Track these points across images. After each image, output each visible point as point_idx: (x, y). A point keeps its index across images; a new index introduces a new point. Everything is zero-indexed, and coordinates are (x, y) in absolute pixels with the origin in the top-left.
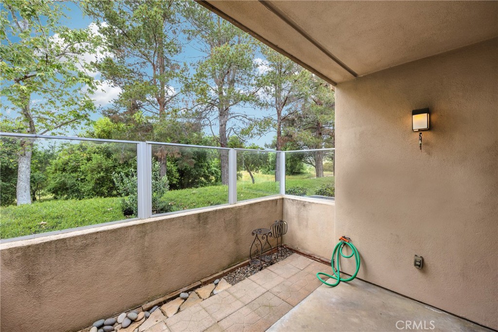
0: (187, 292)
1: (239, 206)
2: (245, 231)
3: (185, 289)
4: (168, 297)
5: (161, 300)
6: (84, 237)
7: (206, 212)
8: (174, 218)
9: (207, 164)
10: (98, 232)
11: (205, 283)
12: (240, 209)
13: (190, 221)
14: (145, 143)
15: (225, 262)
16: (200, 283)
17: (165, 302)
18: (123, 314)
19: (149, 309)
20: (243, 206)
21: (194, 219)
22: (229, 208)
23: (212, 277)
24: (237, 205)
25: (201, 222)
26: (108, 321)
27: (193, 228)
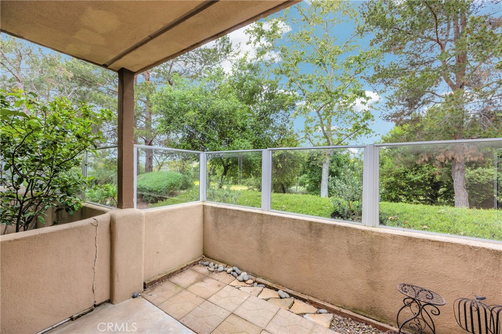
0: (291, 295)
3: (291, 291)
4: (274, 286)
5: (269, 283)
8: (284, 218)
11: (311, 303)
12: (382, 237)
13: (301, 227)
14: (266, 150)
15: (350, 301)
16: (306, 297)
17: (270, 287)
18: (245, 273)
19: (259, 283)
20: (390, 235)
21: (305, 226)
22: (357, 230)
23: (323, 303)
24: (374, 229)
25: (312, 232)
26: (238, 271)
27: (304, 235)
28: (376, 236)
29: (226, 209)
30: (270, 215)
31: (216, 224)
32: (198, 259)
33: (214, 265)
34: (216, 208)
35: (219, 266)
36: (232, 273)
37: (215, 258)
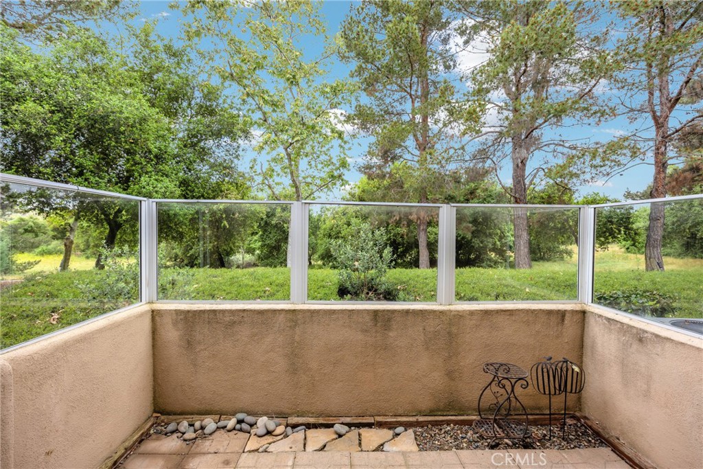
0: (350, 425)
1: (458, 311)
2: (471, 359)
3: (348, 420)
4: (321, 421)
5: (312, 420)
6: (232, 312)
7: (388, 311)
8: (335, 310)
9: (499, 232)
10: (244, 310)
11: (381, 425)
12: (460, 316)
13: (361, 320)
15: (426, 403)
16: (371, 420)
17: (315, 426)
18: (265, 418)
19: (294, 426)
20: (468, 312)
21: (368, 318)
22: (435, 311)
23: (395, 420)
24: (452, 308)
25: (378, 325)
26: (250, 419)
27: (365, 331)
28: (454, 316)
29: (214, 311)
30: (309, 311)
31: (189, 344)
32: (148, 426)
33: (193, 425)
34: (188, 311)
35: (204, 423)
36: (238, 426)
37: (188, 409)
